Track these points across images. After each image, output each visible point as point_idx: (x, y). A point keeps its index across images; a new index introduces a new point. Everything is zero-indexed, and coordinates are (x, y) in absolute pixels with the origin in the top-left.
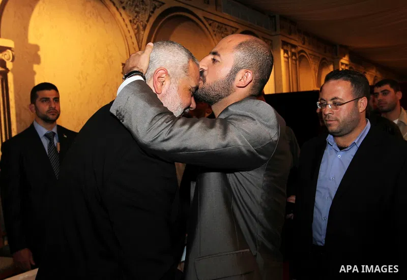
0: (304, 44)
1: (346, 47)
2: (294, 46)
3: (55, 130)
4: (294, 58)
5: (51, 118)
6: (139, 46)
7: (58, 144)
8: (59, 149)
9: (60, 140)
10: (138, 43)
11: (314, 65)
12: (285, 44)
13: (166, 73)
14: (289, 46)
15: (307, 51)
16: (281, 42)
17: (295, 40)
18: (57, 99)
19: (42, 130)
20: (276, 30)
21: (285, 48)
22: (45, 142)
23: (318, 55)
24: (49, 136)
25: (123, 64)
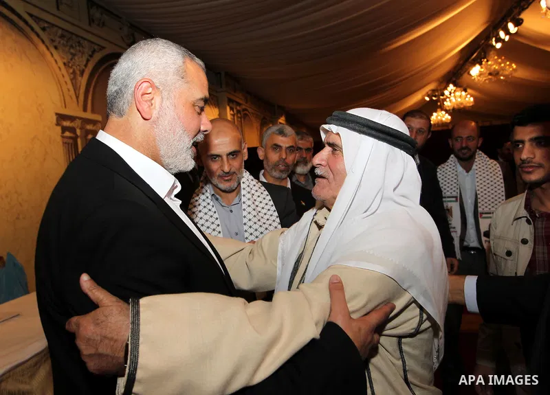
0: (246, 103)
1: (283, 108)
2: (239, 104)
4: (239, 115)
6: (75, 93)
10: (75, 90)
11: (256, 124)
12: (230, 101)
13: (152, 85)
14: (235, 103)
15: (249, 110)
16: (226, 99)
17: (239, 98)
20: (221, 87)
21: (231, 105)
23: (259, 114)
25: (57, 114)
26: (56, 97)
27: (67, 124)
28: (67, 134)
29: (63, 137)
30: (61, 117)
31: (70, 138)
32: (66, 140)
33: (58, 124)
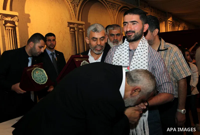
0: (151, 12)
1: (171, 13)
3: (54, 52)
5: (51, 48)
6: (75, 14)
7: (56, 58)
8: (57, 60)
9: (56, 56)
17: (147, 10)
18: (54, 40)
19: (49, 52)
22: (51, 57)
24: (52, 54)
25: (68, 22)
26: (68, 16)
27: (71, 26)
28: (72, 30)
29: (70, 31)
30: (70, 23)
31: (73, 31)
32: (71, 32)
33: (68, 26)
